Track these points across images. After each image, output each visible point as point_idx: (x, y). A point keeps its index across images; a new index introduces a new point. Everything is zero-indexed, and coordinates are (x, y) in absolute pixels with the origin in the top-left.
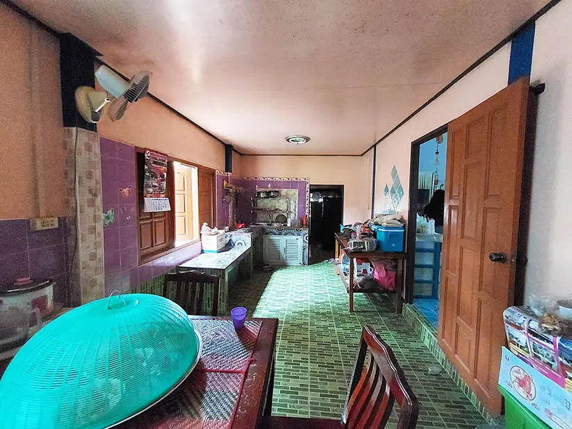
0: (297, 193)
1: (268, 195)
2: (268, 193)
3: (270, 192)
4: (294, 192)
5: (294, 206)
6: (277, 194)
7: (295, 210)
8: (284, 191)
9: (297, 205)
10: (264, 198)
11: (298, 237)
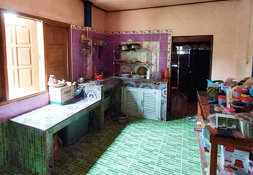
0: (158, 46)
1: (129, 48)
2: (129, 46)
3: (131, 45)
4: (156, 45)
5: (155, 58)
6: (139, 47)
7: (156, 63)
8: (145, 44)
9: (158, 58)
10: (126, 50)
11: (157, 91)
